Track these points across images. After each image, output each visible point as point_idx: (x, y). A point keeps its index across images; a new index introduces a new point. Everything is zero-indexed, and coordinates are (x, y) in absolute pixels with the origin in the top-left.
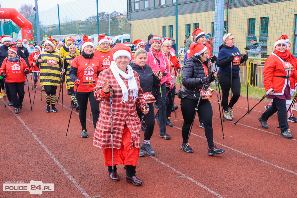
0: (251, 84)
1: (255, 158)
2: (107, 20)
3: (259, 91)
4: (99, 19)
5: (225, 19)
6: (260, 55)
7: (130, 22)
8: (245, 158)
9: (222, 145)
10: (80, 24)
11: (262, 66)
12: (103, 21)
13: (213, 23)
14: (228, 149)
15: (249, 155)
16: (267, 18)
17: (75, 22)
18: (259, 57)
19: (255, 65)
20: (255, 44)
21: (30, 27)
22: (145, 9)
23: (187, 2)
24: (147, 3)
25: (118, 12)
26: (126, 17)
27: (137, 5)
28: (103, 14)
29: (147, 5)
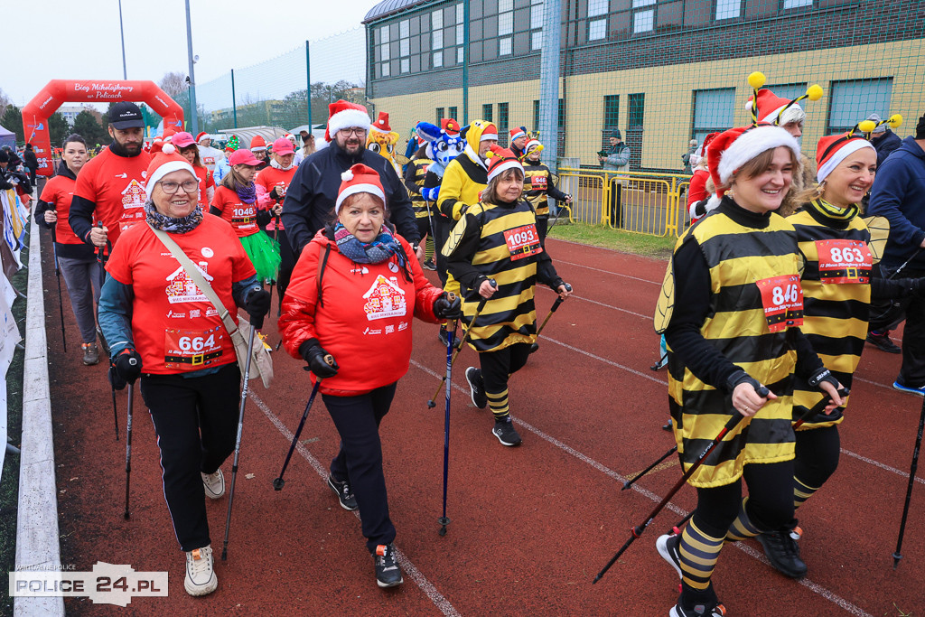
0: (612, 223)
1: (621, 366)
2: (326, 99)
3: (627, 237)
4: (312, 96)
5: (561, 97)
6: (628, 166)
7: (374, 101)
8: (601, 366)
9: (557, 342)
10: (273, 106)
11: (633, 190)
12: (318, 99)
13: (537, 103)
14: (568, 349)
15: (608, 361)
16: (642, 96)
17: (264, 103)
18: (626, 170)
19: (619, 185)
20: (619, 145)
21: (180, 115)
22: (402, 76)
23: (484, 62)
24: (405, 63)
25: (349, 81)
26: (363, 92)
27: (386, 68)
28: (319, 86)
29: (405, 68)
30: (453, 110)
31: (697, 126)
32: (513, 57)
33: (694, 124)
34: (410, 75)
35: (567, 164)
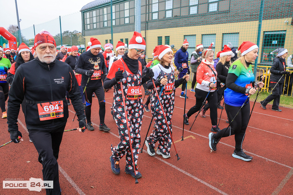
5: (145, 37)
7: (85, 37)
12: (67, 36)
16: (169, 37)
21: (15, 40)
22: (94, 29)
23: (120, 25)
24: (95, 25)
25: (78, 31)
26: (81, 34)
27: (89, 26)
28: (67, 32)
29: (95, 27)
30: (110, 40)
32: (129, 24)
34: (96, 29)
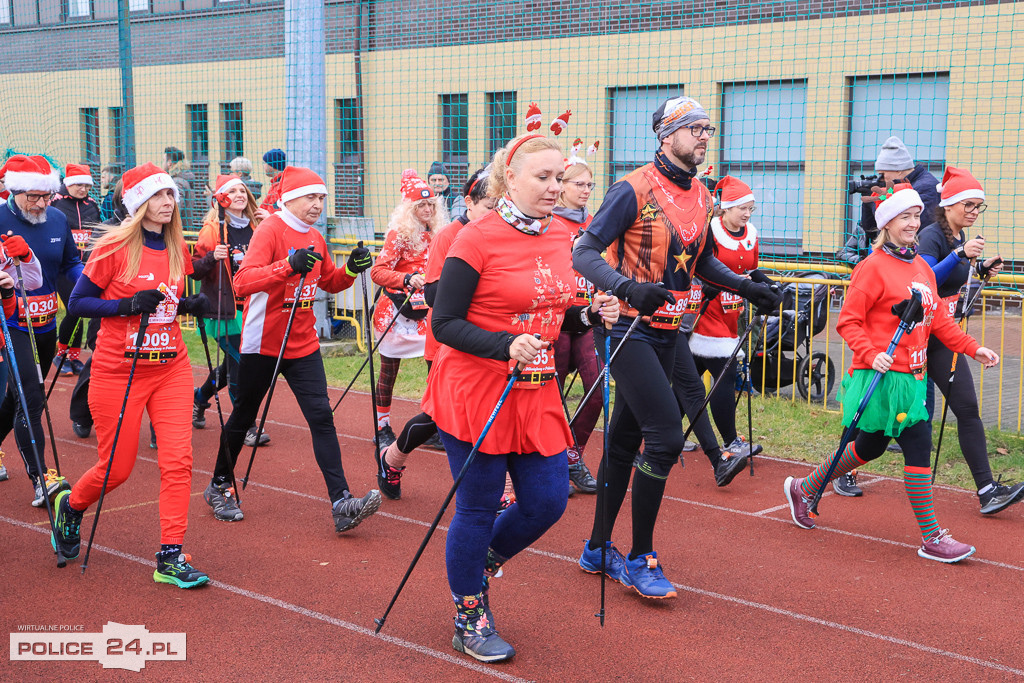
5: (350, 93)
16: (512, 96)
23: (185, 15)
30: (116, 111)
31: (619, 158)
33: (611, 153)
35: (347, 231)
